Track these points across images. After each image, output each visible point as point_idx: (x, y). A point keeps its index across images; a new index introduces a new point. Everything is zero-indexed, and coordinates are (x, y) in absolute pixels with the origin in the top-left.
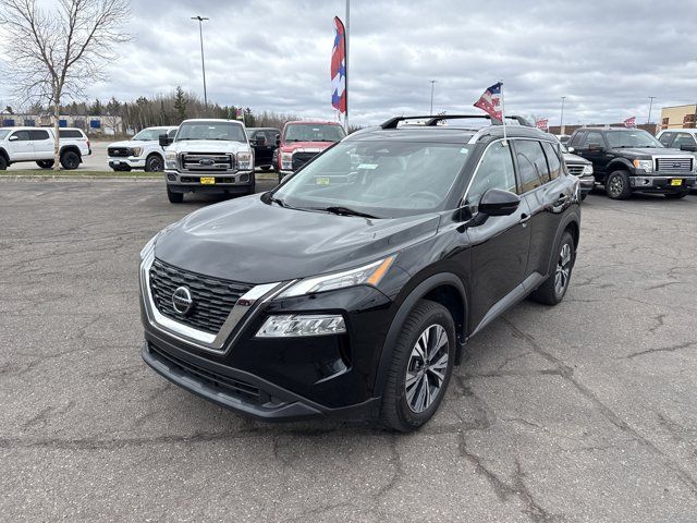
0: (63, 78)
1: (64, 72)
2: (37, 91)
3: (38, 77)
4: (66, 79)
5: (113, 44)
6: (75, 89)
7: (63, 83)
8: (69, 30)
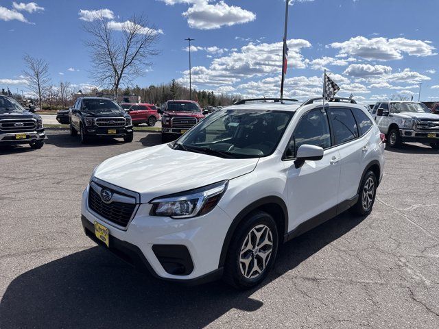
0: (121, 74)
1: (122, 71)
2: (107, 81)
3: (108, 74)
4: (123, 75)
5: (149, 56)
6: (127, 81)
7: (121, 77)
8: (126, 48)
